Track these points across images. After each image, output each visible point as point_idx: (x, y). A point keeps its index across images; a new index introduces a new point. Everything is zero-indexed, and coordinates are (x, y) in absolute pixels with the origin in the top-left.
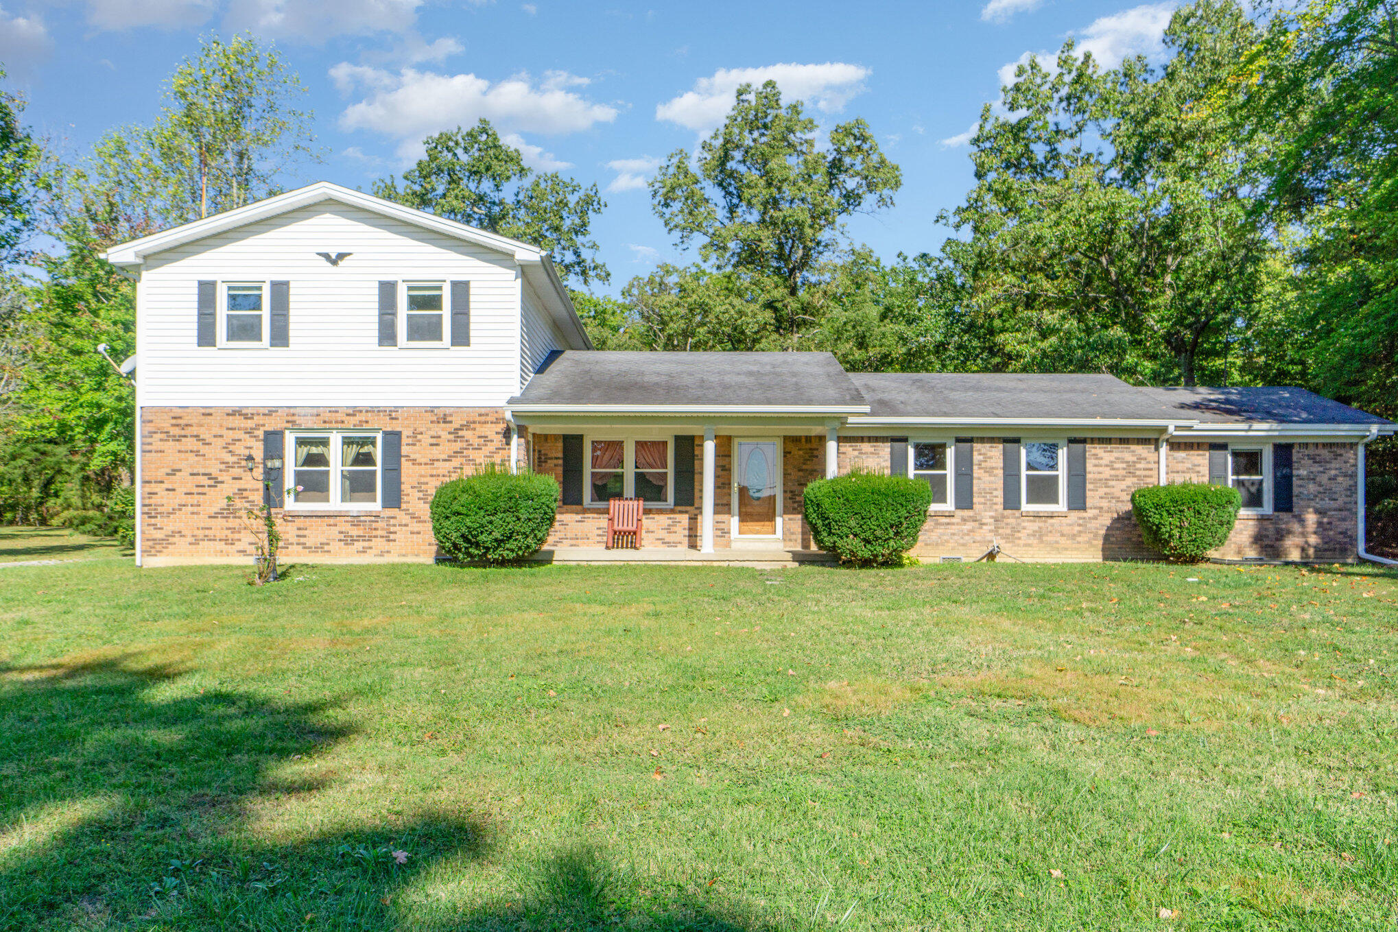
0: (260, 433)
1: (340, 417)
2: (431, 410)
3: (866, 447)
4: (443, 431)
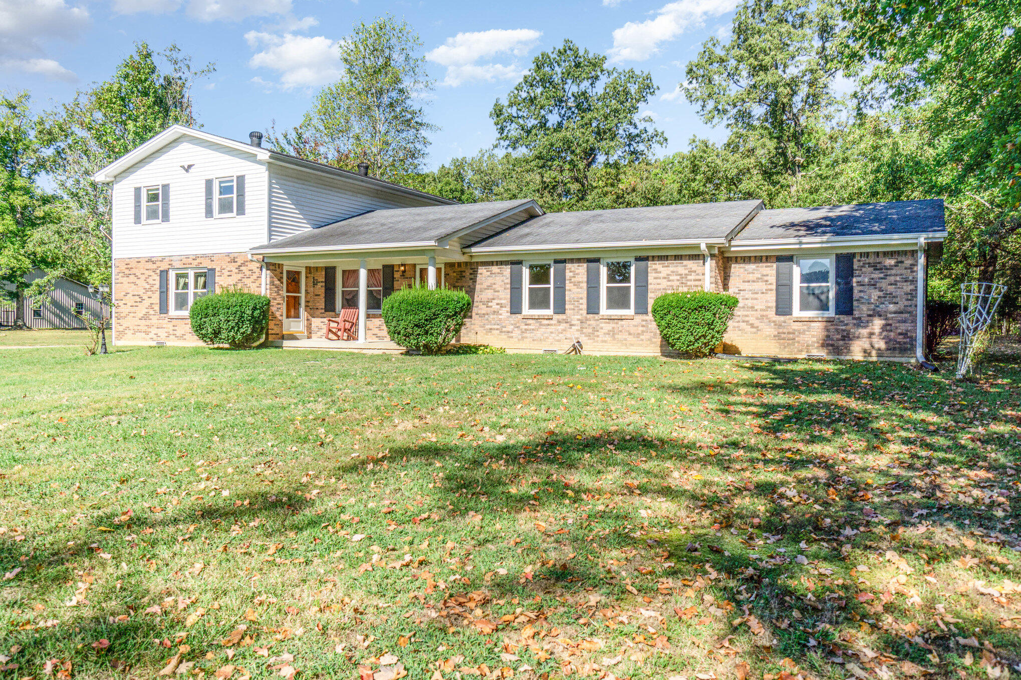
0: (158, 271)
1: (190, 260)
2: (228, 255)
3: (495, 269)
4: (233, 267)
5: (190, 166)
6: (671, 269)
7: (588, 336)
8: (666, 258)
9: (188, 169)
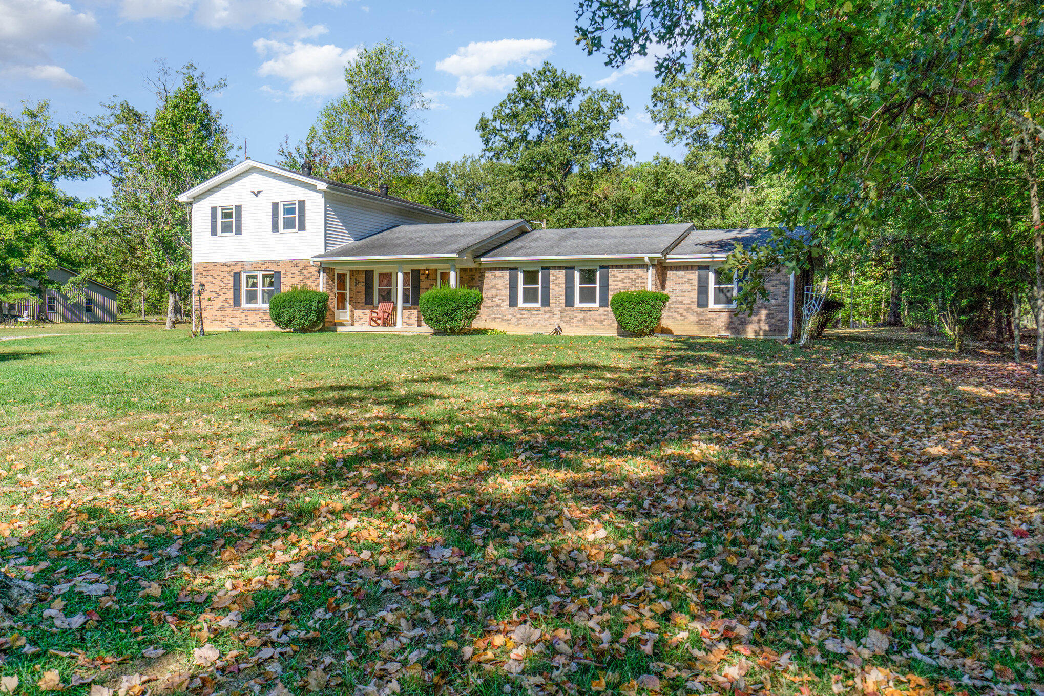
0: (232, 274)
1: (259, 265)
2: (292, 261)
3: (498, 273)
4: (295, 270)
5: (259, 192)
6: (625, 274)
7: (566, 322)
8: (621, 267)
9: (257, 194)
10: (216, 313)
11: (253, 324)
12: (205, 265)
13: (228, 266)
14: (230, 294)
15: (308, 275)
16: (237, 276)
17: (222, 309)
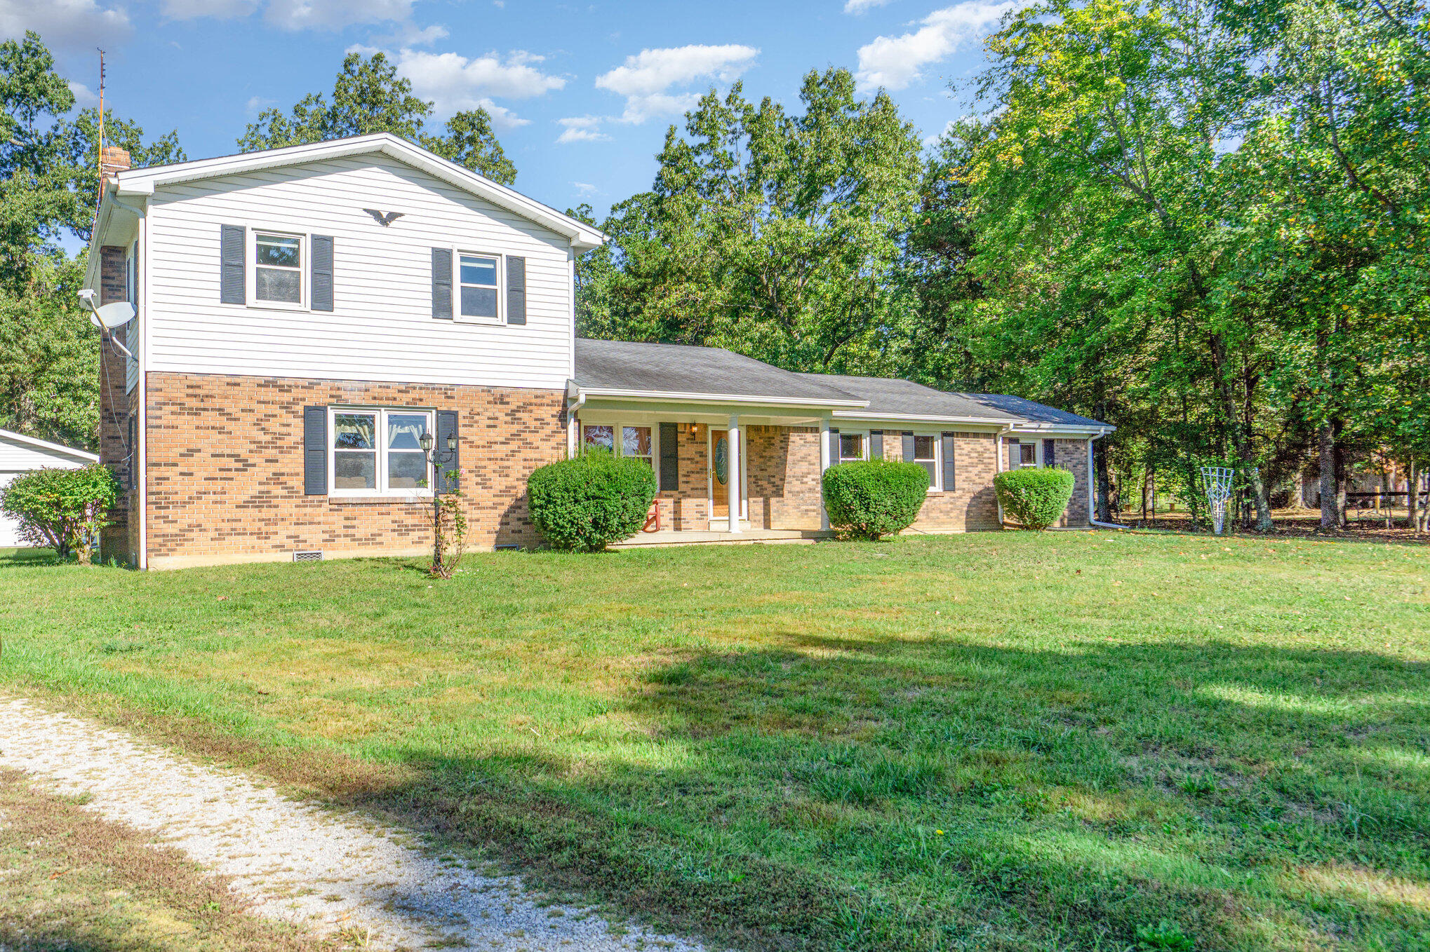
0: (300, 408)
2: (488, 390)
4: (500, 412)
5: (393, 216)
8: (967, 435)
9: (385, 219)
10: (240, 513)
11: (372, 539)
12: (195, 380)
13: (282, 389)
14: (294, 462)
15: (533, 424)
16: (313, 417)
17: (262, 500)
